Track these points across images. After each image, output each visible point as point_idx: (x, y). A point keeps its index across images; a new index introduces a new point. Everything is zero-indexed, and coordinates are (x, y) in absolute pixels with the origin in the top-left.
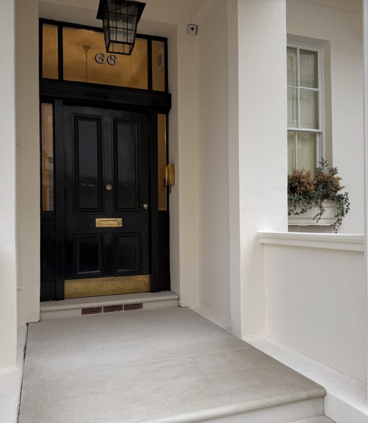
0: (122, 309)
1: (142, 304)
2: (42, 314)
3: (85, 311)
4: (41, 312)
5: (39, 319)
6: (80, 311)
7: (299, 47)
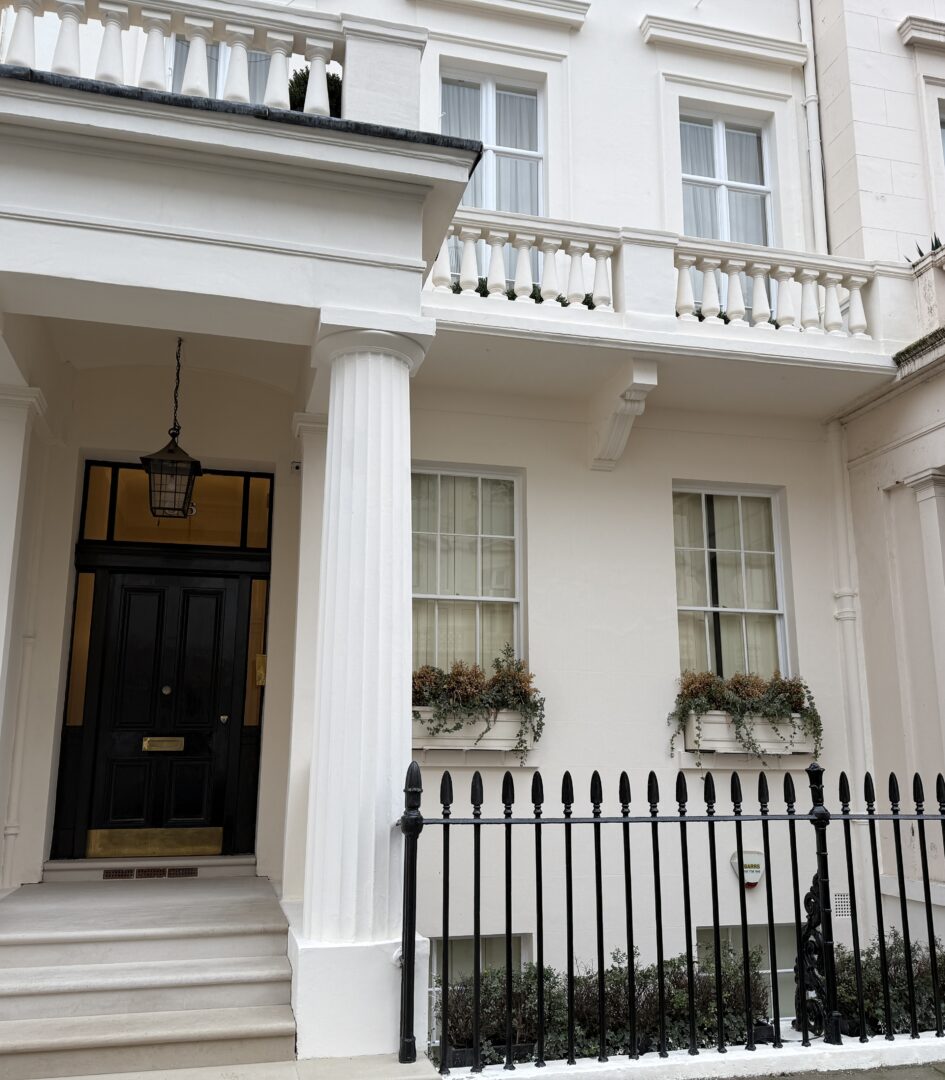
0: (164, 875)
1: (196, 869)
2: (46, 874)
3: (109, 874)
4: (44, 870)
5: (40, 880)
6: (102, 873)
7: (480, 477)
